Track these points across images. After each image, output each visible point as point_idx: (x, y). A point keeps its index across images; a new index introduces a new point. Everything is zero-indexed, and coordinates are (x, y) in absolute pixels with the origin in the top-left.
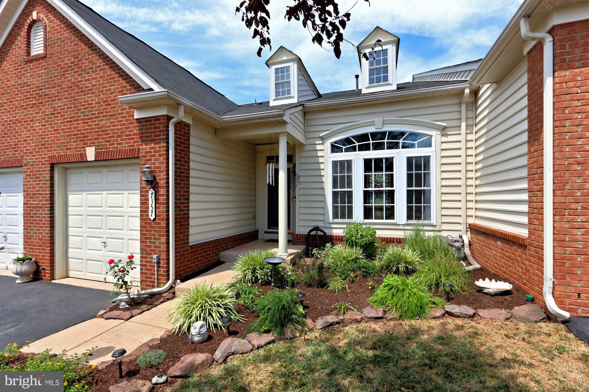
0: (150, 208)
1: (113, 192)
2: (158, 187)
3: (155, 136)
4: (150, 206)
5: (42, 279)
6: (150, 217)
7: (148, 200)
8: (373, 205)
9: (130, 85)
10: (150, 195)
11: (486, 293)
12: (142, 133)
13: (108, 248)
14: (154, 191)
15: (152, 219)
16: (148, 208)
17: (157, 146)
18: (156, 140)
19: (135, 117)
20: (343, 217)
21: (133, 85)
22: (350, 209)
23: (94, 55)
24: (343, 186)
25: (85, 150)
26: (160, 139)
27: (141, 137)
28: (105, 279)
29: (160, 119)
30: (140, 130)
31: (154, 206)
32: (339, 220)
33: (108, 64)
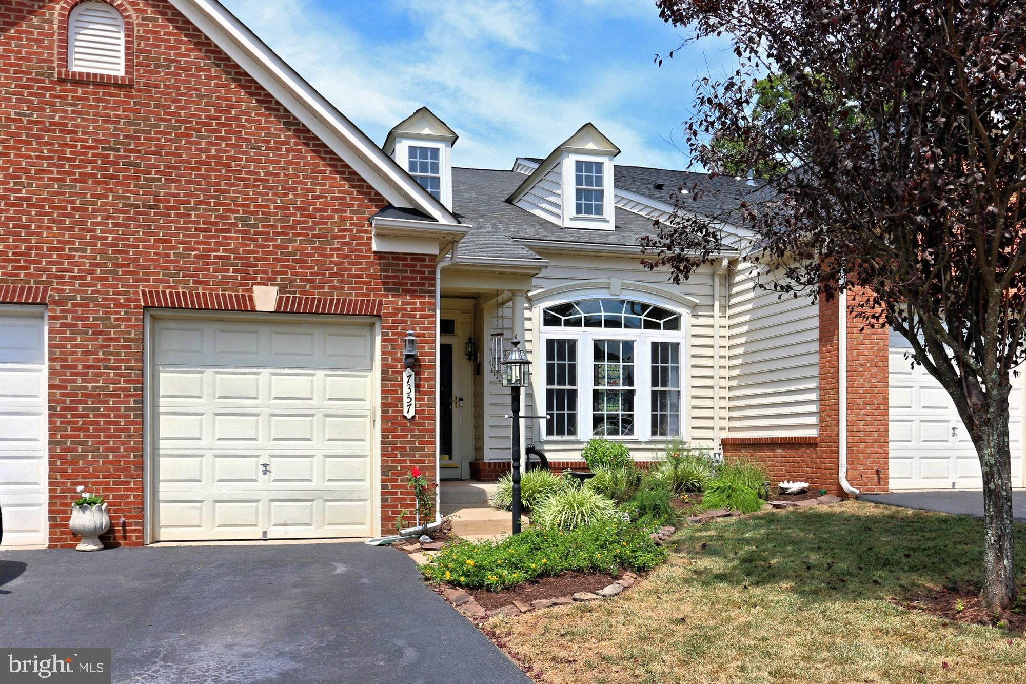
0: (406, 400)
1: (286, 371)
2: (420, 366)
3: (412, 285)
4: (405, 396)
5: (118, 545)
6: (405, 413)
7: (401, 386)
8: (605, 412)
9: (360, 193)
10: (405, 379)
11: (790, 494)
12: (386, 277)
13: (273, 476)
14: (413, 373)
15: (409, 417)
16: (401, 399)
17: (418, 301)
18: (416, 291)
19: (374, 248)
20: (561, 432)
21: (368, 194)
22: (572, 419)
23: (272, 119)
24: (561, 382)
25: (251, 291)
26: (422, 291)
27: (384, 283)
28: (265, 533)
29: (424, 260)
30: (381, 270)
31: (412, 395)
32: (555, 437)
33: (307, 145)
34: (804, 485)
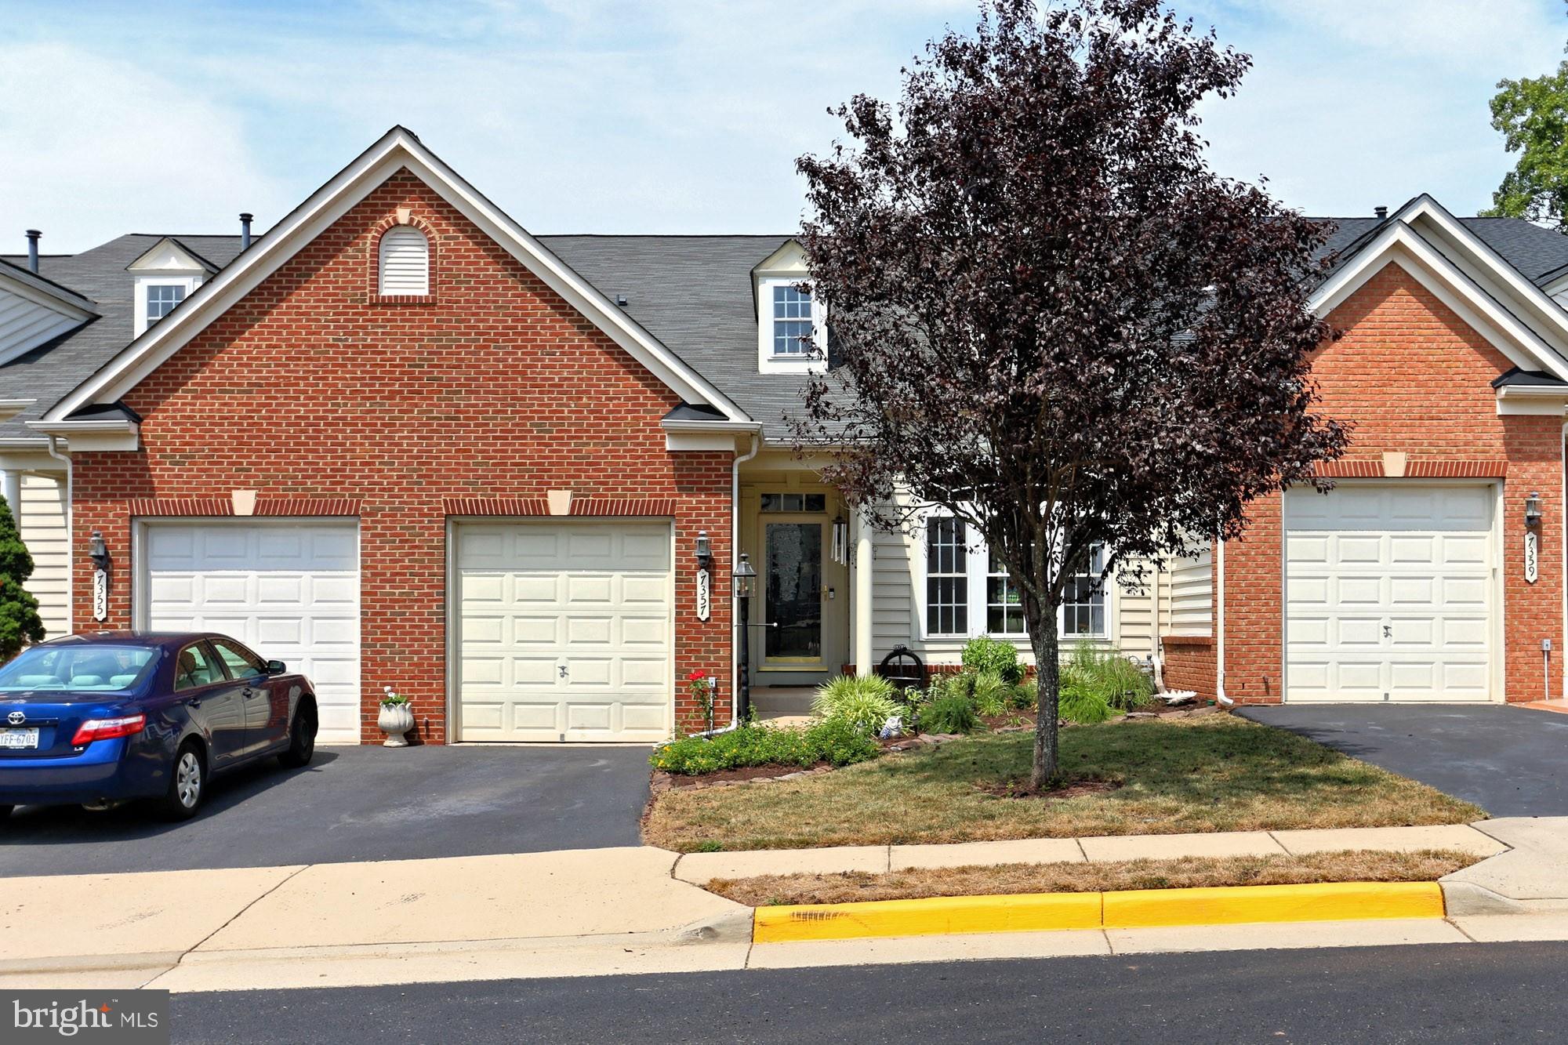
0: (700, 602)
1: (584, 573)
2: (715, 567)
3: (707, 483)
4: (699, 597)
5: (422, 743)
6: (699, 615)
7: (695, 587)
8: (1005, 605)
9: (654, 392)
10: (699, 580)
11: (1171, 705)
12: (679, 476)
13: (571, 678)
14: (707, 574)
15: (703, 619)
16: (695, 601)
17: (713, 500)
18: (711, 489)
19: (668, 448)
21: (662, 392)
22: (962, 614)
23: (567, 323)
24: (947, 568)
25: (546, 495)
26: (716, 489)
27: (677, 483)
28: (562, 736)
29: (720, 457)
30: (675, 469)
31: (707, 596)
32: (940, 636)
33: (601, 347)
34: (1191, 694)
